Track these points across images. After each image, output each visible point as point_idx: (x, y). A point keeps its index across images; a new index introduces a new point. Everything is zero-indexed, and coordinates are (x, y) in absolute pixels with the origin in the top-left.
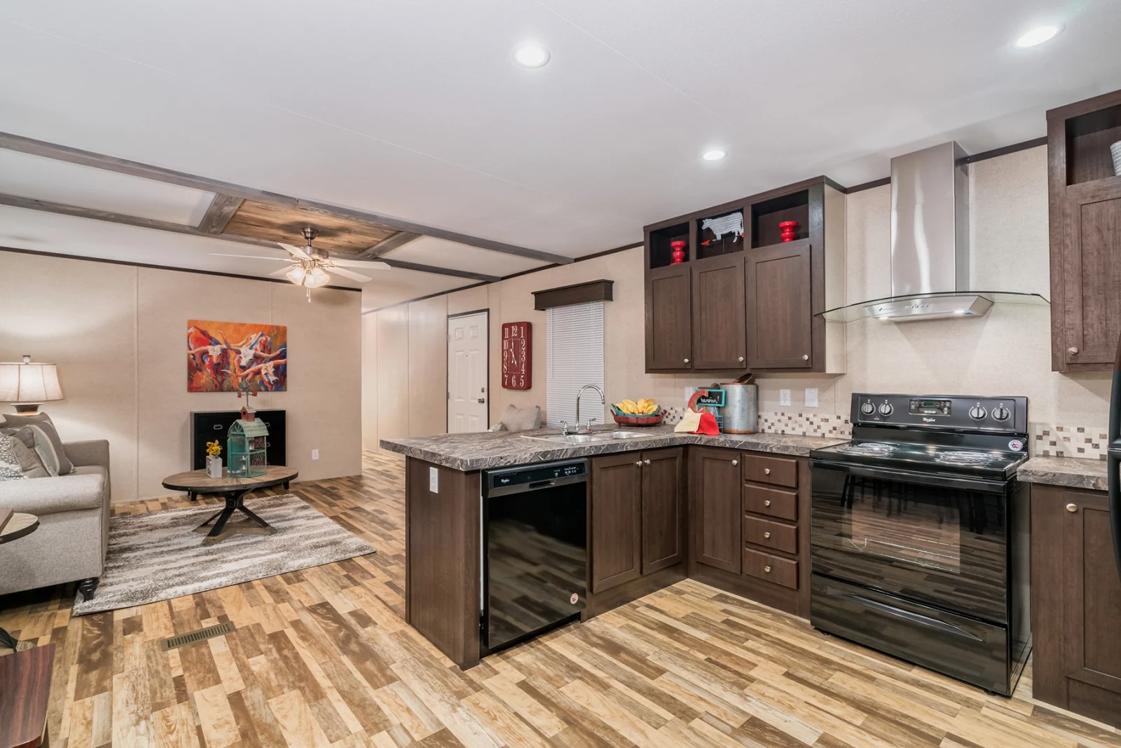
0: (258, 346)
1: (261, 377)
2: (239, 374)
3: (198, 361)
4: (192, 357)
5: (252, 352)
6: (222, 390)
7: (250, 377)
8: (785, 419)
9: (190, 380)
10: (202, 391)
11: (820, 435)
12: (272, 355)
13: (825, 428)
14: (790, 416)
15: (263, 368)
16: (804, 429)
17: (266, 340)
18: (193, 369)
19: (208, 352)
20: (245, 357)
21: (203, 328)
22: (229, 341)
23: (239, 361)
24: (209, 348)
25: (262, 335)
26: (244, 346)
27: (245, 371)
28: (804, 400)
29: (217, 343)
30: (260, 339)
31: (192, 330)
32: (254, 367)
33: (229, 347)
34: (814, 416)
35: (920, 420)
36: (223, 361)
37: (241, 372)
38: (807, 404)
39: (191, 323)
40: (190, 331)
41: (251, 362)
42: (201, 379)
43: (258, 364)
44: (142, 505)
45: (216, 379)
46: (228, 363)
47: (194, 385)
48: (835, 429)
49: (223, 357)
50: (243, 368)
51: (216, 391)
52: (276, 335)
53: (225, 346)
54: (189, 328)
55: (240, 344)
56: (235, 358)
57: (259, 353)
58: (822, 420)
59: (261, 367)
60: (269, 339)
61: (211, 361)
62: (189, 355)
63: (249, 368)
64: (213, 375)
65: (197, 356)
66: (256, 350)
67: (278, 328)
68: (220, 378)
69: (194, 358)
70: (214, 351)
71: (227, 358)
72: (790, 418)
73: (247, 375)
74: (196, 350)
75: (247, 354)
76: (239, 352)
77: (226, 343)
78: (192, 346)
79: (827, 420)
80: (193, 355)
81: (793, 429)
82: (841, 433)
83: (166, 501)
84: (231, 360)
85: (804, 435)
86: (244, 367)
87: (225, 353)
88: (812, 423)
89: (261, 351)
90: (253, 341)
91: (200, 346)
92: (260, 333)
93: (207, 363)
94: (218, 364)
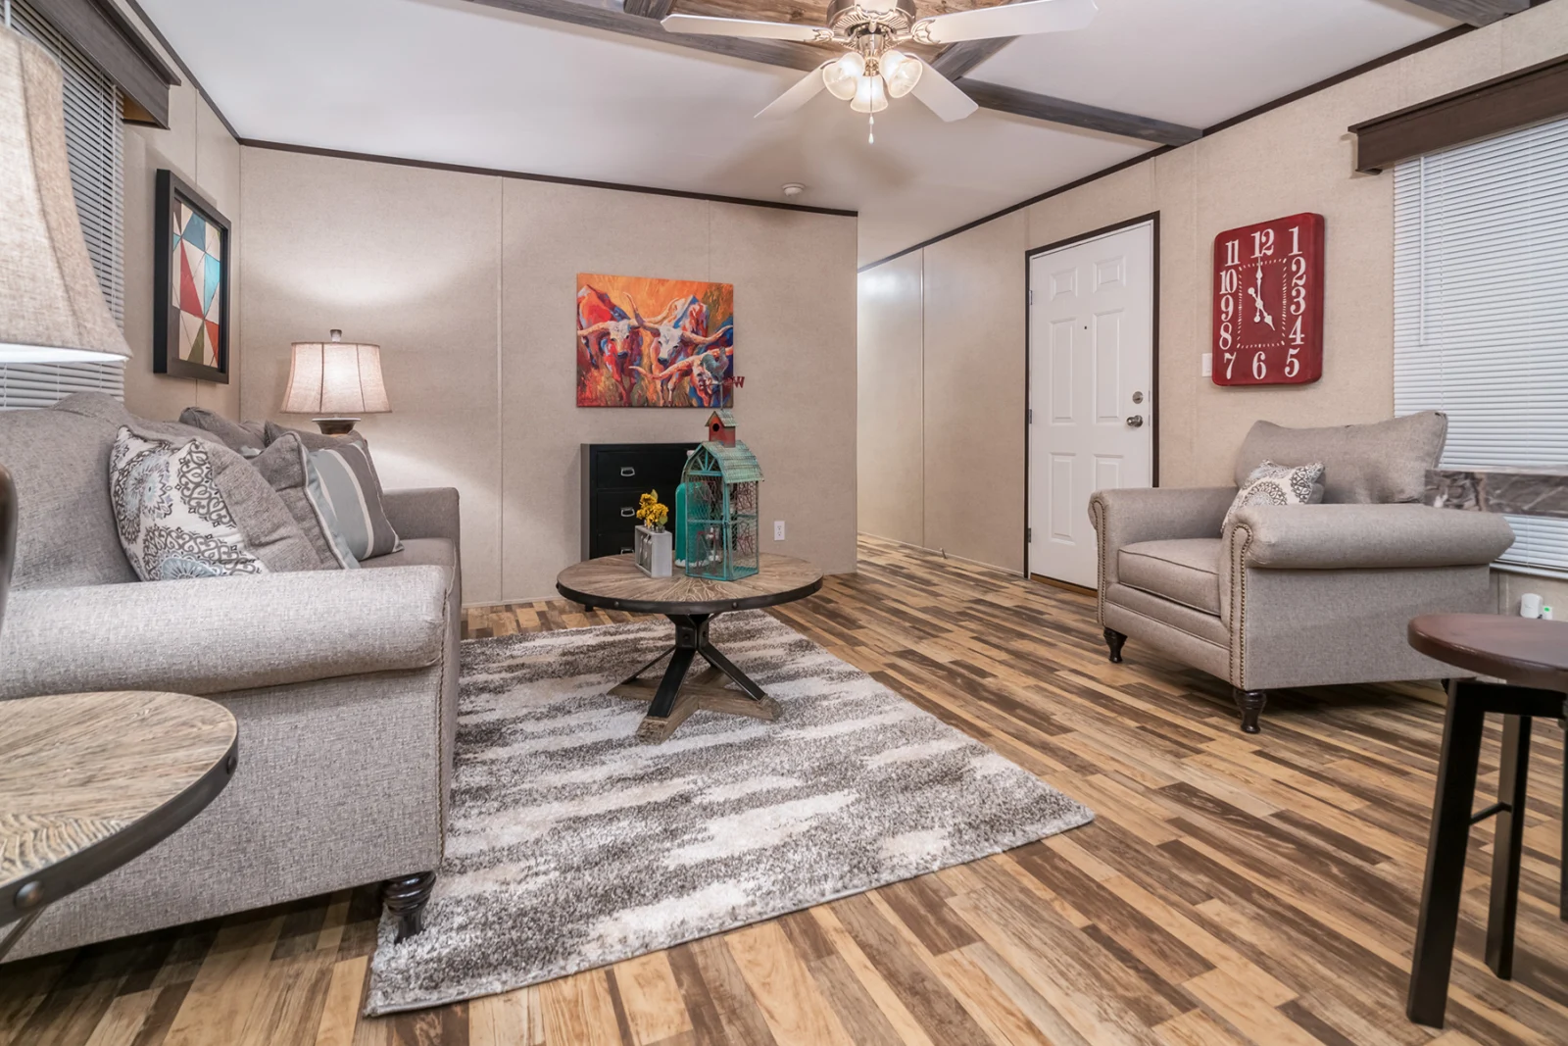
0: (687, 322)
1: (692, 381)
2: (657, 373)
3: (593, 349)
4: (584, 341)
5: (678, 332)
6: (630, 406)
7: (674, 379)
9: (581, 384)
10: (599, 406)
12: (710, 339)
15: (695, 364)
17: (701, 310)
18: (586, 364)
19: (609, 334)
20: (667, 342)
21: (599, 287)
22: (641, 312)
23: (657, 351)
24: (610, 325)
25: (694, 301)
26: (666, 322)
27: (666, 368)
29: (623, 316)
30: (691, 309)
31: (584, 291)
32: (681, 363)
33: (642, 325)
36: (632, 349)
37: (661, 371)
39: (583, 280)
40: (581, 294)
41: (677, 352)
42: (597, 383)
43: (687, 356)
44: (509, 614)
45: (621, 382)
46: (640, 354)
47: (588, 394)
49: (632, 341)
50: (664, 364)
51: (621, 406)
52: (716, 302)
53: (634, 322)
54: (579, 289)
55: (660, 318)
56: (650, 345)
57: (689, 334)
59: (693, 362)
60: (704, 309)
61: (613, 350)
62: (578, 338)
63: (673, 363)
64: (616, 376)
65: (592, 339)
66: (684, 329)
67: (719, 287)
68: (627, 382)
69: (587, 344)
70: (619, 331)
71: (639, 345)
73: (670, 377)
74: (590, 330)
75: (671, 337)
76: (656, 333)
77: (637, 316)
78: (584, 323)
80: (585, 337)
83: (545, 609)
84: (644, 349)
86: (665, 360)
87: (634, 334)
89: (693, 332)
90: (679, 313)
91: (595, 323)
92: (690, 298)
93: (607, 353)
94: (625, 355)
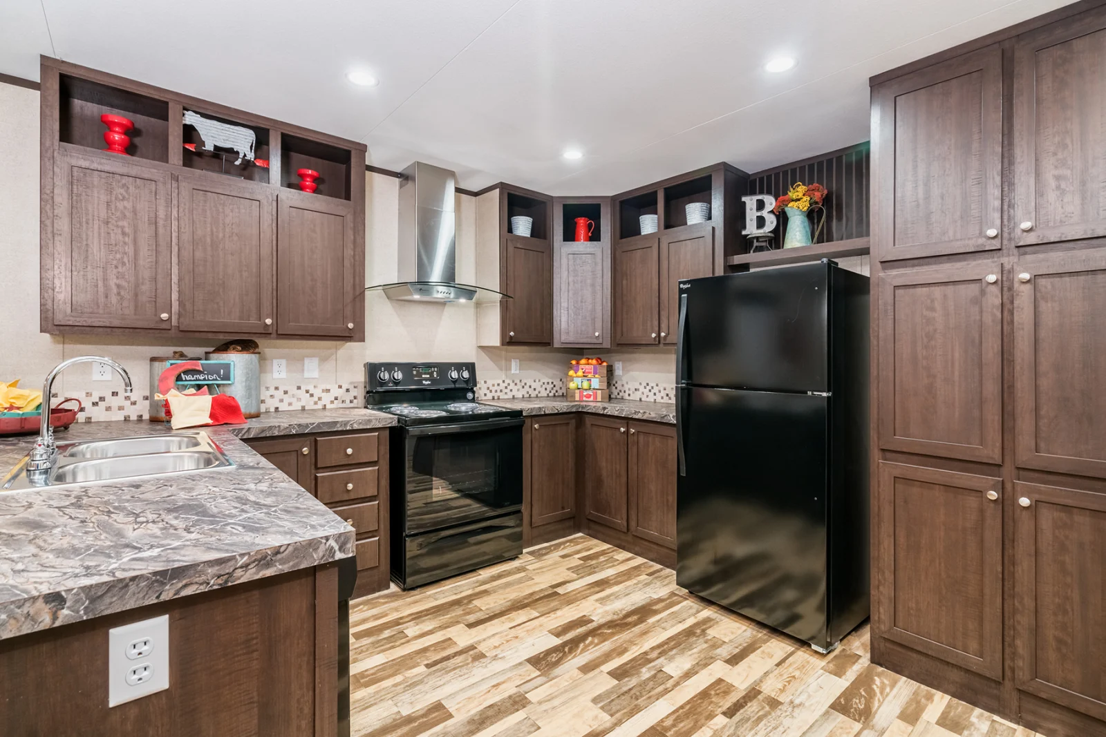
8: (281, 392)
11: (321, 408)
13: (327, 399)
14: (286, 390)
16: (303, 403)
28: (303, 370)
34: (315, 387)
35: (420, 382)
38: (306, 375)
48: (336, 399)
58: (323, 391)
72: (286, 392)
79: (328, 391)
81: (290, 404)
82: (343, 401)
85: (303, 409)
88: (312, 395)
